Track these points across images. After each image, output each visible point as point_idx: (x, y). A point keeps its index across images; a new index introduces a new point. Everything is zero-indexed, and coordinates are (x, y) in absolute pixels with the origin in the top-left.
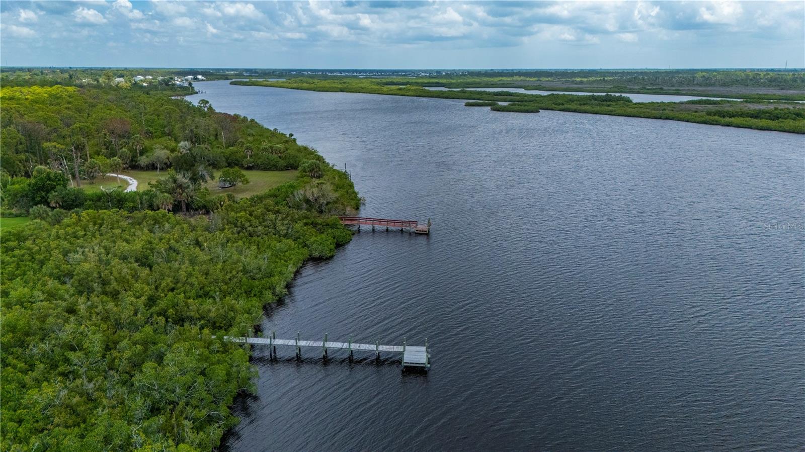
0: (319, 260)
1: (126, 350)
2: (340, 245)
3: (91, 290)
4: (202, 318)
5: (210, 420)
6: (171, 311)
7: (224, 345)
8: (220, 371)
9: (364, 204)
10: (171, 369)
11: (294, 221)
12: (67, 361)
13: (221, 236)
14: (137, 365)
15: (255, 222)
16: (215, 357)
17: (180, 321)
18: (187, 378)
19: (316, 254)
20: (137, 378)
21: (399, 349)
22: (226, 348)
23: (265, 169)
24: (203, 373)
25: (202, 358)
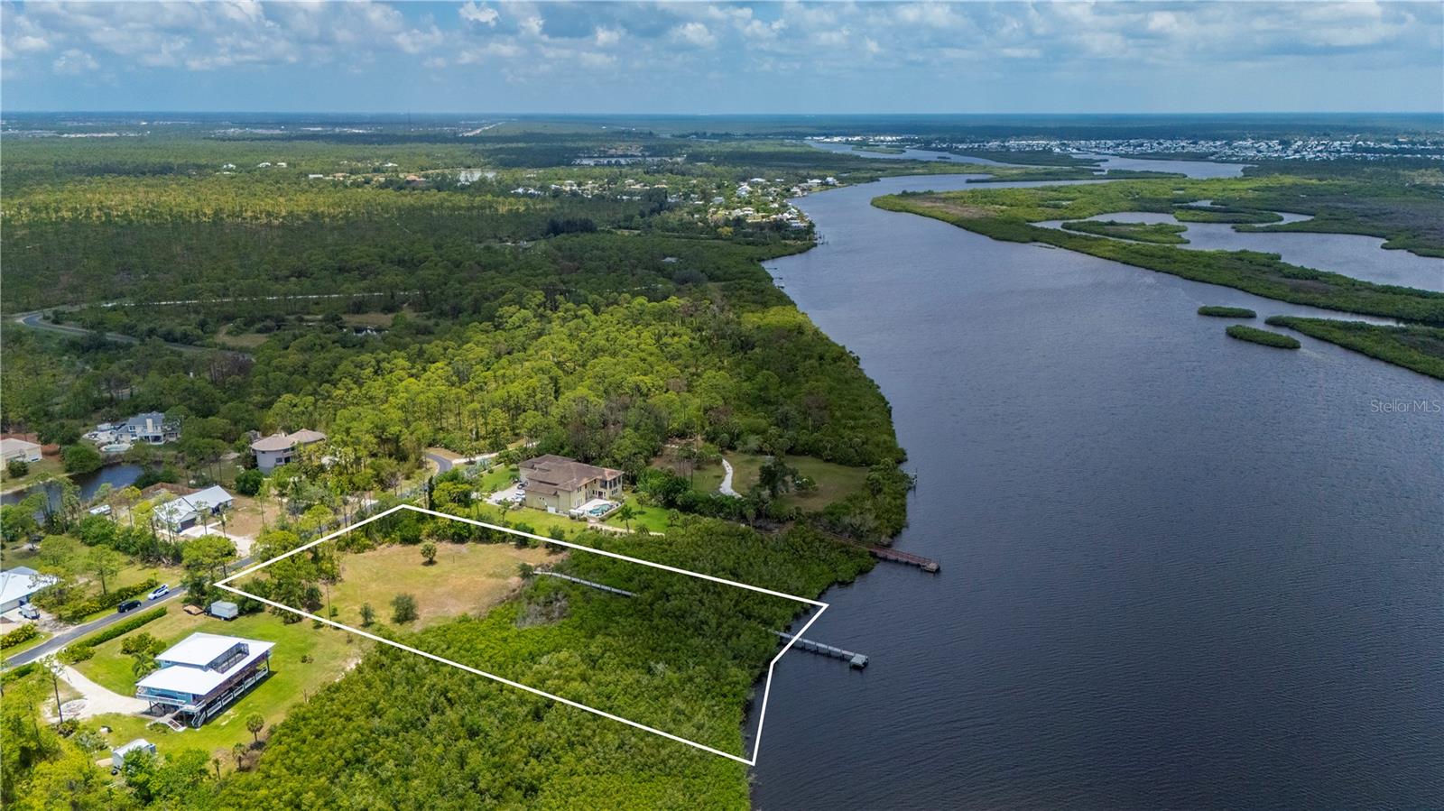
0: (843, 584)
1: (726, 630)
2: (863, 572)
3: (709, 591)
4: (759, 617)
5: (755, 667)
6: (745, 611)
7: (767, 633)
8: (762, 648)
9: (907, 527)
10: (743, 642)
11: (833, 549)
12: (701, 628)
13: (780, 557)
14: (729, 637)
15: (805, 547)
16: (761, 640)
17: (749, 617)
18: (748, 648)
19: (840, 580)
20: (729, 643)
21: (852, 654)
22: (768, 635)
23: (841, 463)
24: (755, 646)
25: (756, 640)
